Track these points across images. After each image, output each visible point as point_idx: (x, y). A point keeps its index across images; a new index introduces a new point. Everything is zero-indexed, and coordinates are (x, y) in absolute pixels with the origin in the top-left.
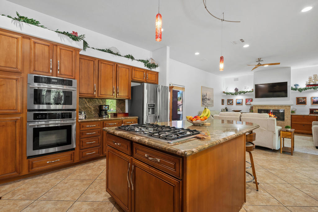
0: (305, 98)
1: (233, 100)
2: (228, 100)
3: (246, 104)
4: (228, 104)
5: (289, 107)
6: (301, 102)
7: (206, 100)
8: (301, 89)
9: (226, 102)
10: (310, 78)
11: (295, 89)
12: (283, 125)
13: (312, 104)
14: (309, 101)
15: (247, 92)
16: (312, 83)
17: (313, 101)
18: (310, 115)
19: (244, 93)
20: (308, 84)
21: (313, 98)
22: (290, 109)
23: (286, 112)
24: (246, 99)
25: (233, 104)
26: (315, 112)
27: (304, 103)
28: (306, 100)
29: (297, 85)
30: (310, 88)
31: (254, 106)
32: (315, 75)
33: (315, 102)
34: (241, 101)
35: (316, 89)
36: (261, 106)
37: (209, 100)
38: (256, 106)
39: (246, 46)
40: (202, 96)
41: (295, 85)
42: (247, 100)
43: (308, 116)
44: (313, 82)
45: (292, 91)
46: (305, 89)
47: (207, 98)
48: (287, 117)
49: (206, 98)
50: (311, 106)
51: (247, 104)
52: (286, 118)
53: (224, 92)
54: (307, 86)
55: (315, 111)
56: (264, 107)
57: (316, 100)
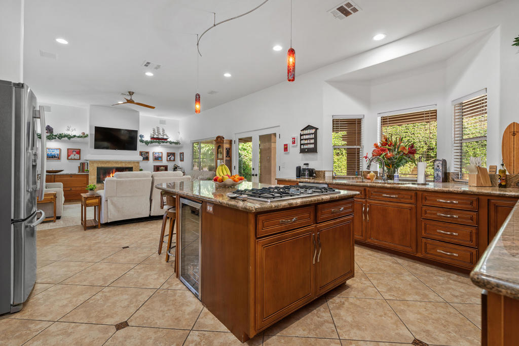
3: (68, 159)
6: (144, 157)
8: (146, 142)
10: (154, 130)
15: (75, 136)
16: (155, 136)
17: (154, 157)
19: (69, 138)
20: (152, 136)
21: (155, 153)
22: (138, 166)
24: (68, 149)
27: (148, 159)
29: (142, 136)
30: (156, 142)
31: (91, 161)
32: (158, 127)
34: (57, 152)
35: (161, 143)
36: (103, 162)
38: (93, 162)
39: (149, 74)
42: (70, 152)
44: (157, 135)
46: (150, 142)
51: (70, 158)
54: (151, 139)
56: (107, 164)
57: (157, 155)
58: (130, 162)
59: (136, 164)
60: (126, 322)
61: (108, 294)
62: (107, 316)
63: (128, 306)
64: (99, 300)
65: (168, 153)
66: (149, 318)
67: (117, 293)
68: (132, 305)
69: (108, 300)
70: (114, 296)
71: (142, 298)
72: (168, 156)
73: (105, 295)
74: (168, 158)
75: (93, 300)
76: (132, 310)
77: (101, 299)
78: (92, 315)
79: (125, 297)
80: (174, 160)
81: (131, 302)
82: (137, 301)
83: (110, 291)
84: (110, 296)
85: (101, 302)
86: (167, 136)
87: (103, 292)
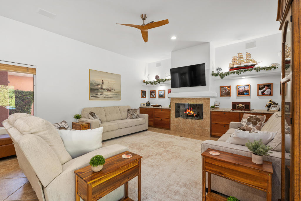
0: (229, 87)
1: (155, 91)
2: (151, 91)
4: (151, 97)
5: (208, 100)
6: (225, 92)
7: (100, 90)
8: (223, 75)
9: (148, 94)
10: (234, 59)
11: (216, 75)
12: (201, 126)
13: (237, 96)
14: (234, 92)
16: (236, 66)
17: (239, 91)
18: (231, 111)
19: (163, 82)
20: (232, 66)
21: (238, 87)
22: (209, 103)
23: (205, 106)
24: (168, 90)
25: (155, 97)
26: (238, 107)
27: (229, 94)
28: (230, 90)
29: (219, 69)
30: (233, 73)
32: (240, 54)
33: (240, 92)
34: (163, 93)
35: (240, 73)
36: (179, 99)
37: (108, 90)
38: (173, 99)
40: (91, 84)
41: (217, 69)
42: (169, 92)
43: (230, 112)
44: (238, 64)
45: (213, 76)
46: (228, 74)
47: (104, 87)
48: (206, 114)
49: (102, 88)
50: (236, 98)
52: (205, 116)
53: (144, 82)
54: (230, 70)
55: (238, 105)
56: (182, 101)
57: (241, 89)
58: (200, 99)
59: (206, 100)
65: (259, 85)
72: (260, 89)
74: (260, 92)
80: (271, 94)
86: (254, 62)
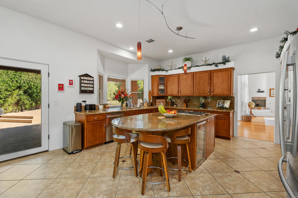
60: (235, 172)
61: (232, 188)
62: (240, 178)
63: (229, 176)
64: (239, 188)
66: (226, 168)
67: (228, 185)
68: (227, 175)
69: (235, 185)
70: (230, 185)
71: (220, 175)
73: (234, 188)
75: (242, 191)
76: (229, 173)
77: (237, 188)
78: (246, 183)
79: (226, 180)
81: (226, 176)
82: (224, 175)
83: (230, 189)
84: (233, 186)
85: (239, 187)
87: (234, 191)
